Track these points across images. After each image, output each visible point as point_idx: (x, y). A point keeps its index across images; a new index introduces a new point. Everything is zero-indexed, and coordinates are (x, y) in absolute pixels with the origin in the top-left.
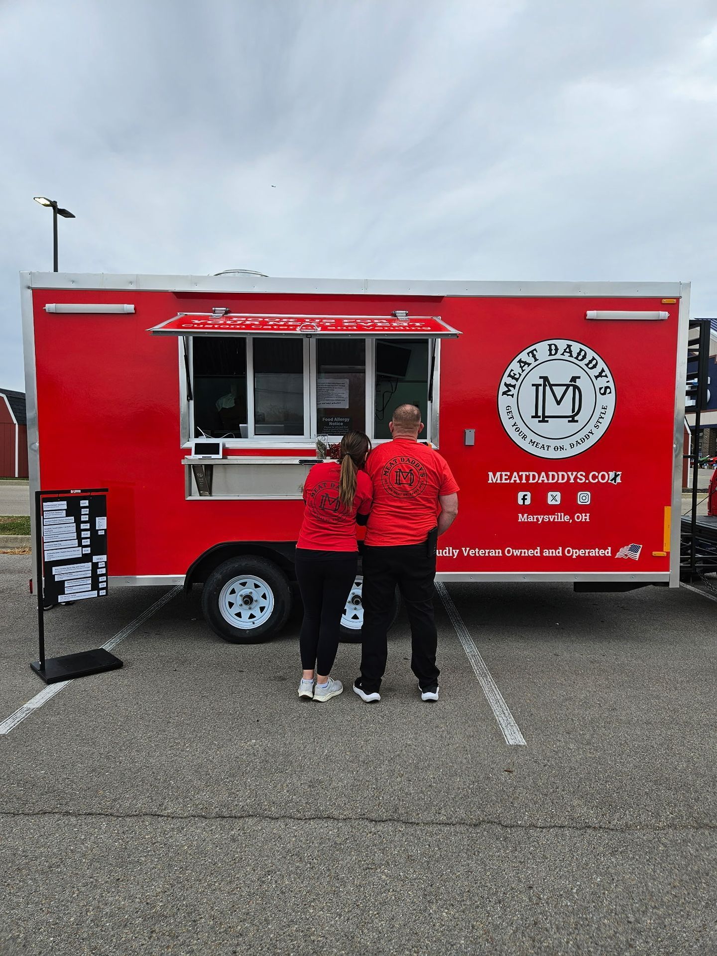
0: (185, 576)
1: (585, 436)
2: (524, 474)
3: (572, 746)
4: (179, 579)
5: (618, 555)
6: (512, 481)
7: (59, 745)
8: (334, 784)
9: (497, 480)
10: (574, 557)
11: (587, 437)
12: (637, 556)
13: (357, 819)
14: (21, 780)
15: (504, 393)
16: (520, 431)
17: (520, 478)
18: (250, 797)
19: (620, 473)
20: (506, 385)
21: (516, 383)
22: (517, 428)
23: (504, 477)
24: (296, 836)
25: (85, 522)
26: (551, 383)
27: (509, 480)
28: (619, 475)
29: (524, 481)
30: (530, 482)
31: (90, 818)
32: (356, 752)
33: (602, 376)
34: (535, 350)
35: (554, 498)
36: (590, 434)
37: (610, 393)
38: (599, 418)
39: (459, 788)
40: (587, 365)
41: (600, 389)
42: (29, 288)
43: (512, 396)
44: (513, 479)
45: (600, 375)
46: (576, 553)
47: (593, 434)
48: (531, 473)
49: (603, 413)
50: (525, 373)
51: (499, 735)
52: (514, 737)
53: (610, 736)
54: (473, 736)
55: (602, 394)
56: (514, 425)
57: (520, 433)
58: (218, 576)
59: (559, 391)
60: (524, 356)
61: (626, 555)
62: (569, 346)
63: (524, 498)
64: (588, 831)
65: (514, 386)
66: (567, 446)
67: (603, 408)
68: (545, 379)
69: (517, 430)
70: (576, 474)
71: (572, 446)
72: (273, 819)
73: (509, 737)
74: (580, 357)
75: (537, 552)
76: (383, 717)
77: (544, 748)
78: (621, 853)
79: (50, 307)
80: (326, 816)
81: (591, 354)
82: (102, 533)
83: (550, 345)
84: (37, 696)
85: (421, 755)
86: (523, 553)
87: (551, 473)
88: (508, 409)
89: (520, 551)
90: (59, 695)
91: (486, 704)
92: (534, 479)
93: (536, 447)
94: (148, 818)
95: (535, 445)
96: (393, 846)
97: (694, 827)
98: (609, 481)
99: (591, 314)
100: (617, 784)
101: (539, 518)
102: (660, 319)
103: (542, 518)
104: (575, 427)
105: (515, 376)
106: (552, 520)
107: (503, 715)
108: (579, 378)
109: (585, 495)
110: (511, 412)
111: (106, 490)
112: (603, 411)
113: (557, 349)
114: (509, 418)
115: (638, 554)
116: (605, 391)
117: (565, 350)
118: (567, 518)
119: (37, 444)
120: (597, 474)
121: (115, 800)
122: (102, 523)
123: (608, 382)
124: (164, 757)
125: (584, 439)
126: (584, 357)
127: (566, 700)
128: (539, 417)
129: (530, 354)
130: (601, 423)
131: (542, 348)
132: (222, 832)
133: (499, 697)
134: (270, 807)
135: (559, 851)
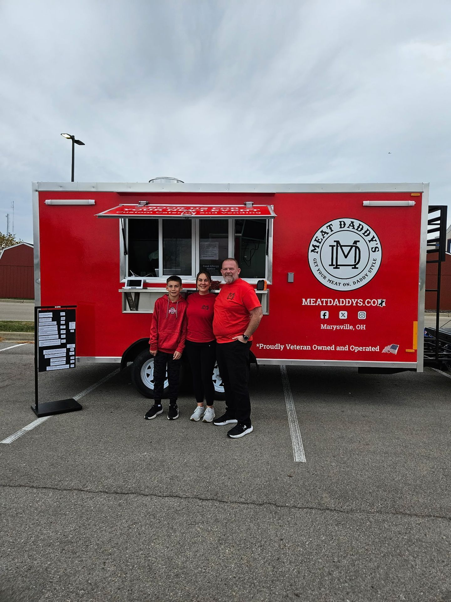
0: (121, 357)
1: (363, 277)
2: (324, 300)
3: (333, 464)
4: (118, 359)
5: (384, 351)
6: (317, 304)
7: (36, 450)
8: (185, 478)
9: (308, 303)
10: (356, 351)
11: (364, 278)
12: (396, 352)
13: (193, 498)
14: (12, 468)
15: (312, 251)
16: (322, 274)
17: (322, 302)
18: (135, 483)
19: (385, 300)
20: (313, 246)
21: (319, 245)
22: (320, 272)
23: (312, 302)
24: (155, 505)
25: (63, 325)
26: (341, 245)
27: (315, 304)
28: (384, 301)
29: (324, 304)
30: (328, 305)
31: (44, 490)
32: (203, 462)
33: (373, 241)
34: (331, 225)
35: (343, 315)
36: (365, 276)
37: (378, 251)
38: (371, 266)
39: (257, 484)
40: (364, 234)
41: (372, 248)
42: (37, 191)
43: (317, 252)
44: (318, 303)
45: (372, 240)
46: (357, 349)
47: (367, 276)
48: (329, 300)
49: (374, 263)
50: (325, 239)
51: (291, 456)
52: (300, 457)
53: (360, 459)
54: (275, 456)
55: (373, 252)
56: (318, 270)
57: (322, 275)
58: (140, 358)
59: (346, 250)
60: (324, 228)
61: (389, 351)
62: (352, 222)
63: (325, 314)
64: (327, 511)
65: (318, 247)
66: (351, 283)
67: (373, 260)
68: (338, 242)
69: (320, 273)
70: (357, 301)
71: (354, 283)
72: (144, 495)
73: (297, 457)
74: (359, 229)
75: (332, 348)
76: (225, 443)
77: (316, 464)
78: (342, 524)
79: (48, 202)
80: (175, 495)
81: (366, 227)
82: (73, 331)
83: (340, 222)
84: (31, 424)
85: (241, 465)
86: (324, 348)
87: (341, 300)
88: (315, 261)
89: (322, 347)
90: (43, 424)
91: (289, 439)
92: (330, 303)
93: (332, 283)
94: (76, 492)
95: (331, 282)
96: (209, 513)
97: (392, 513)
98: (378, 305)
99: (366, 203)
100: (354, 486)
101: (334, 327)
102: (409, 205)
103: (336, 327)
104: (356, 272)
105: (319, 241)
106: (342, 328)
107: (297, 445)
108: (359, 241)
109: (363, 313)
110: (316, 262)
111: (75, 306)
112: (374, 262)
113: (345, 224)
114: (315, 266)
115: (397, 350)
116: (375, 250)
117: (350, 225)
118: (351, 327)
119: (40, 280)
120: (370, 301)
121: (60, 481)
122: (72, 326)
123: (377, 244)
124: (93, 460)
125: (362, 279)
126: (362, 229)
127: (340, 438)
128: (334, 265)
129: (328, 227)
130: (372, 269)
131: (335, 224)
132: (114, 501)
133: (299, 434)
134: (145, 489)
135: (305, 521)
